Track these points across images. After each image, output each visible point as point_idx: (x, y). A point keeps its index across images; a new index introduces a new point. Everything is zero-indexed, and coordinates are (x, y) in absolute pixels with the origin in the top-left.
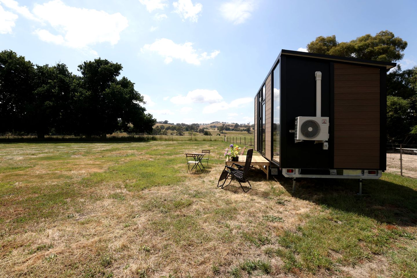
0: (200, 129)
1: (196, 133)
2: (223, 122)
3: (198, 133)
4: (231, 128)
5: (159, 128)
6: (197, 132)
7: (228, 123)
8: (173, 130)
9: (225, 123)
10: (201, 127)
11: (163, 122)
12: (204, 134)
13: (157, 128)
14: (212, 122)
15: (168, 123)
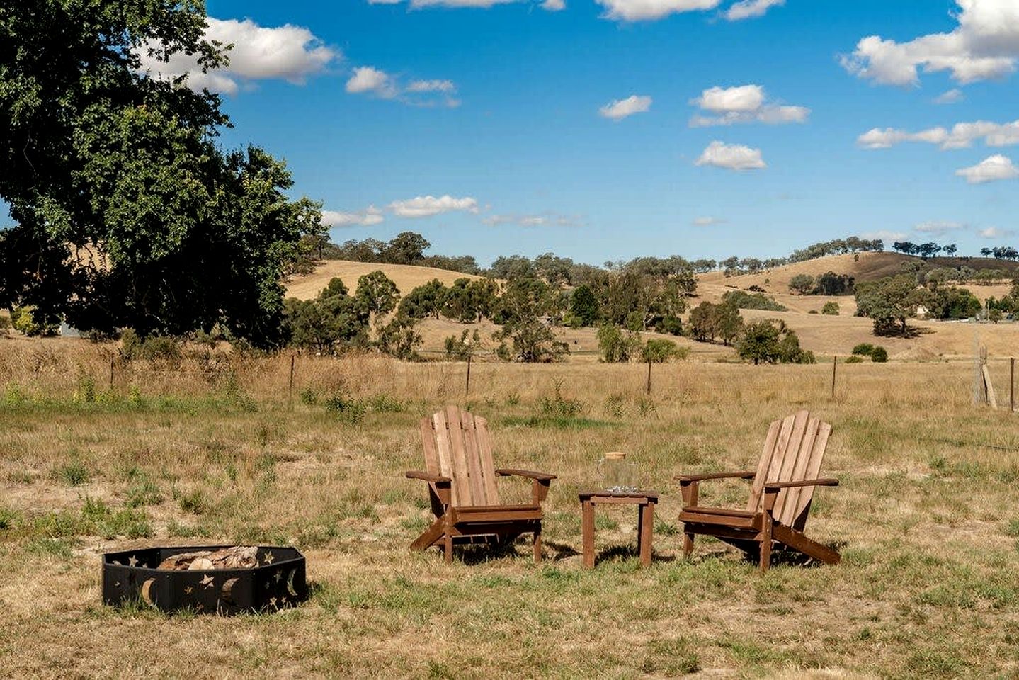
0: (706, 305)
1: (668, 337)
2: (906, 246)
3: (681, 342)
4: (981, 293)
5: (352, 293)
6: (677, 332)
7: (952, 249)
8: (470, 317)
9: (928, 248)
10: (712, 290)
11: (381, 246)
12: (744, 354)
13: (334, 300)
14: (803, 247)
15: (426, 253)
